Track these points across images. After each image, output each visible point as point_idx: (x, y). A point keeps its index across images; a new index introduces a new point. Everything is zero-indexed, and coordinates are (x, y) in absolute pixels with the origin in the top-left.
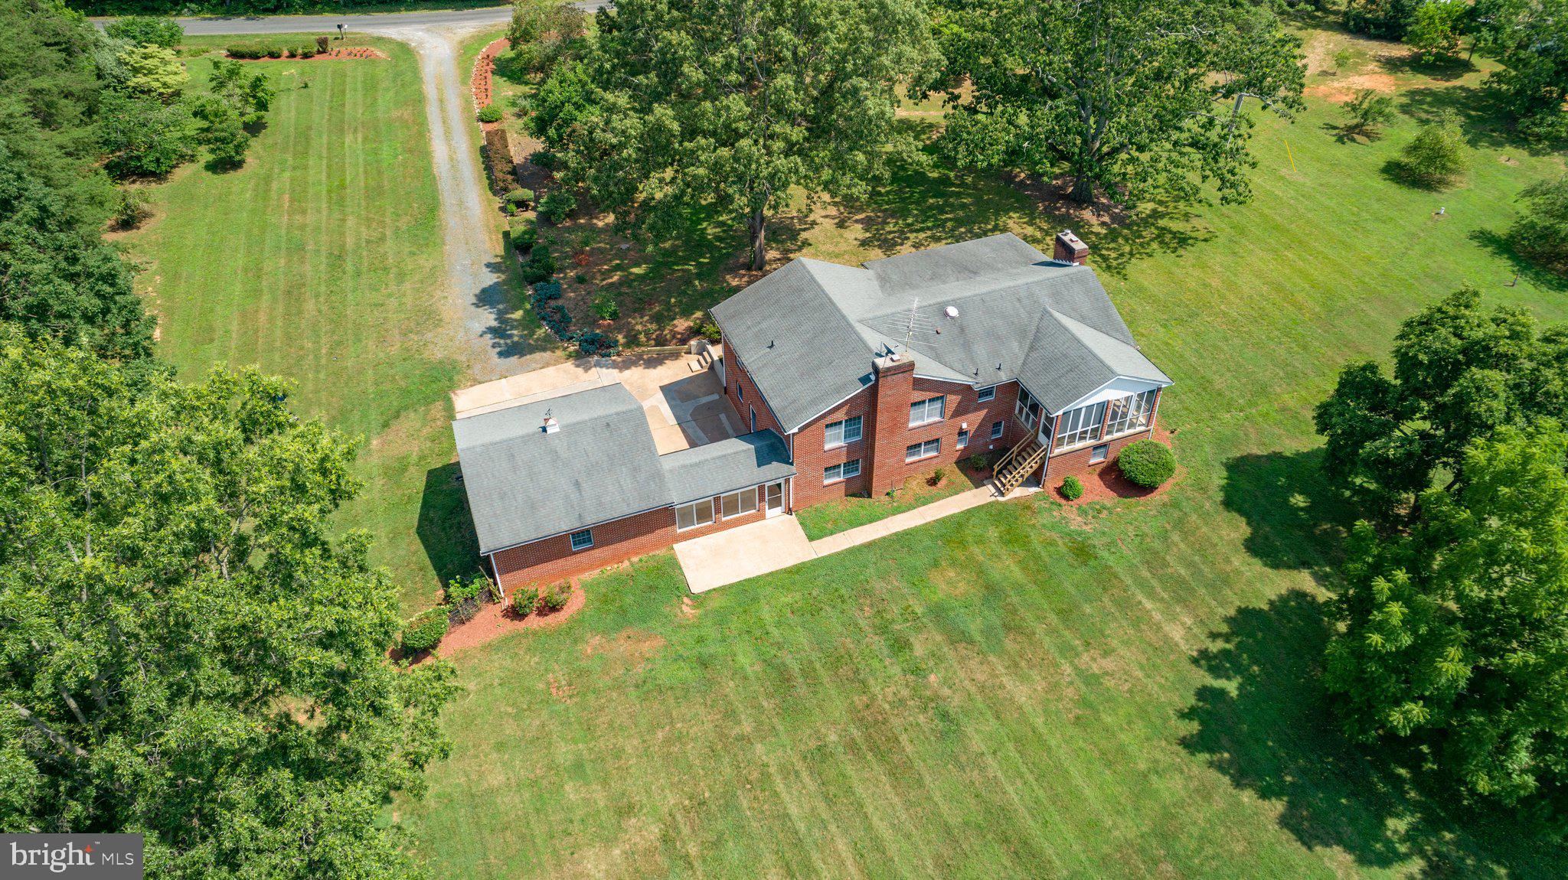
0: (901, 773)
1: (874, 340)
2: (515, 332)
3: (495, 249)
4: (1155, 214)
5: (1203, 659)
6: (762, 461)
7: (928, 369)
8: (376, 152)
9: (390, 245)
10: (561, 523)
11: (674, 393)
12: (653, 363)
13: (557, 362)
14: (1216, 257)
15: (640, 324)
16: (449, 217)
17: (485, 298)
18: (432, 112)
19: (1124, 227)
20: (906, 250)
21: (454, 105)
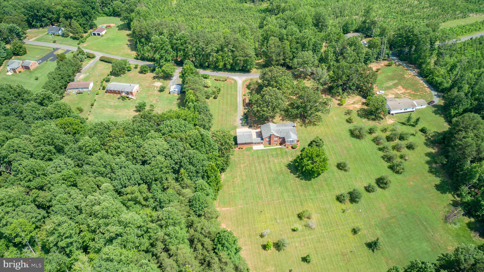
0: (265, 164)
1: (272, 131)
2: (243, 124)
3: (243, 114)
4: (315, 121)
5: (291, 162)
6: (261, 140)
7: (276, 134)
8: (231, 99)
9: (232, 112)
10: (244, 142)
11: (256, 132)
12: (255, 129)
13: (247, 128)
14: (317, 127)
15: (255, 125)
16: (238, 109)
17: (241, 119)
18: (238, 93)
19: (310, 122)
20: (285, 121)
21: (241, 92)
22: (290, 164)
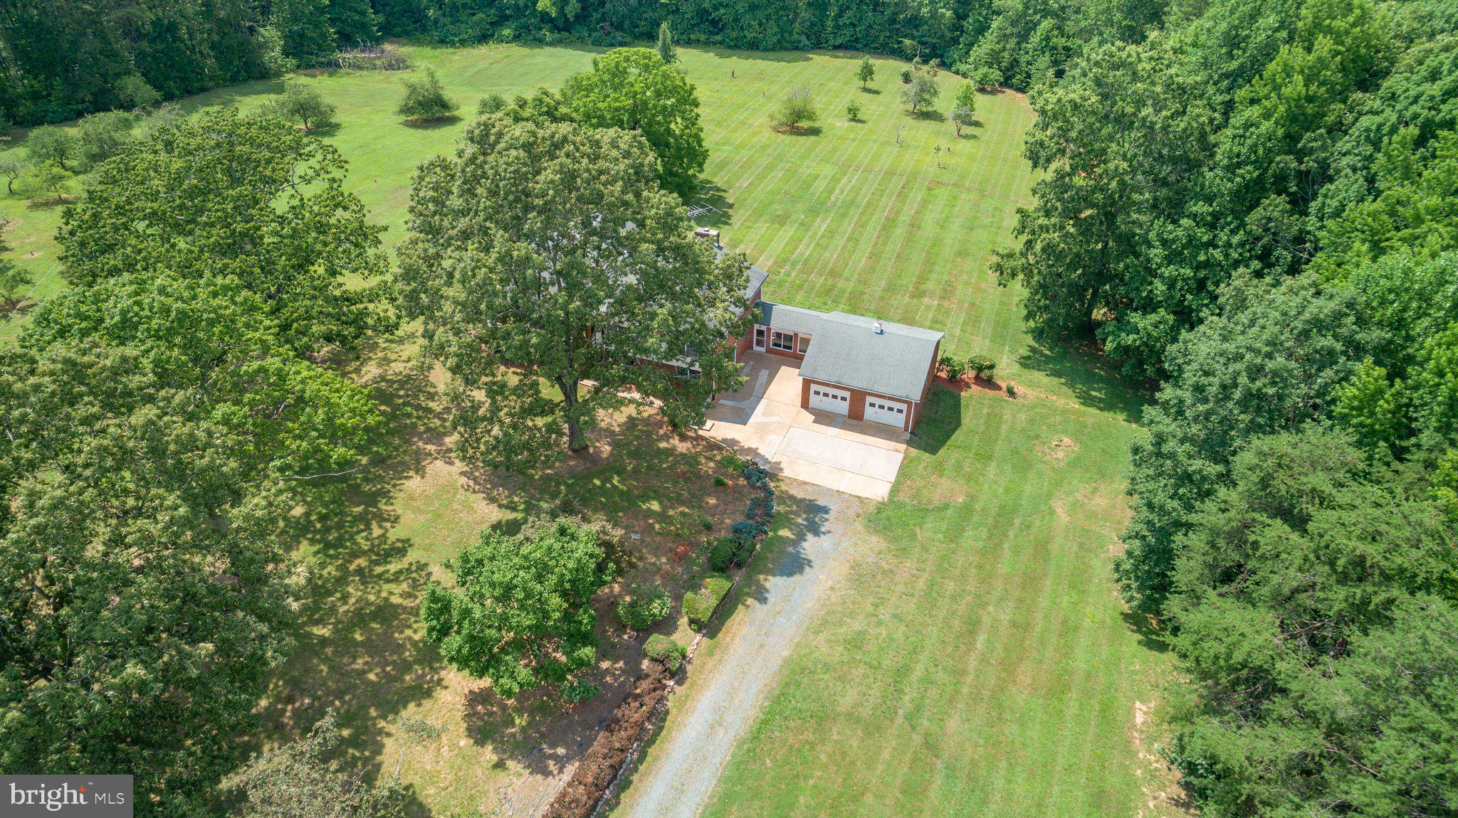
2: (800, 521)
12: (733, 442)
13: (793, 481)
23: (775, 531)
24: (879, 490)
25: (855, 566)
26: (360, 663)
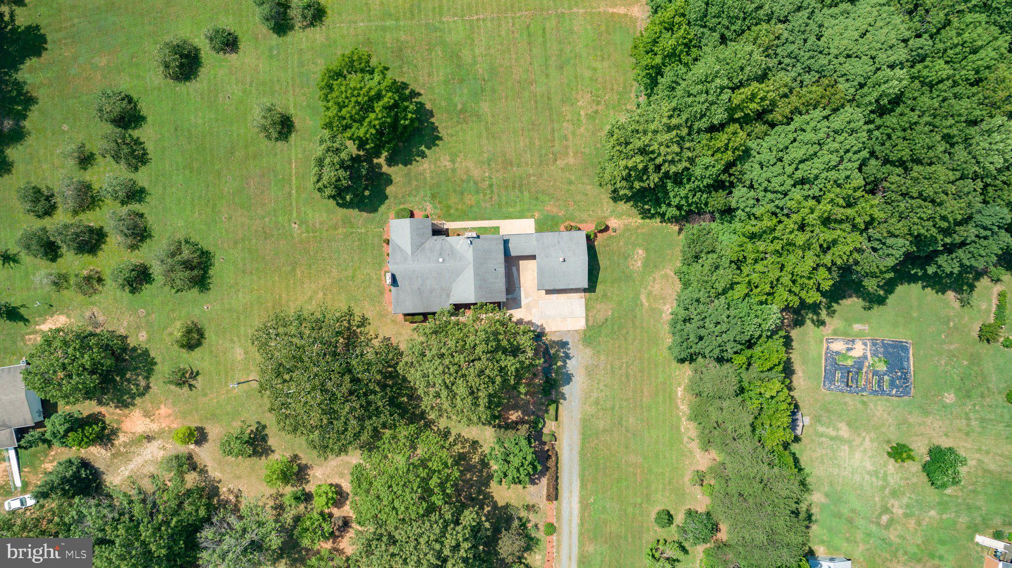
2: (562, 354)
3: (562, 408)
9: (601, 425)
13: (551, 333)
17: (569, 378)
21: (564, 552)
22: (429, 148)
23: (556, 364)
24: (581, 324)
25: (587, 368)
26: (468, 476)
